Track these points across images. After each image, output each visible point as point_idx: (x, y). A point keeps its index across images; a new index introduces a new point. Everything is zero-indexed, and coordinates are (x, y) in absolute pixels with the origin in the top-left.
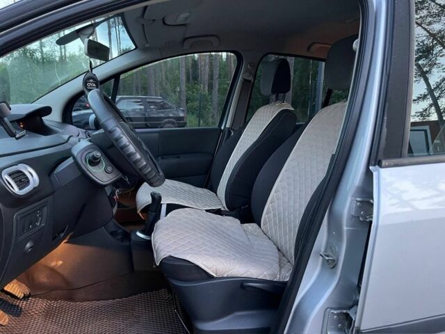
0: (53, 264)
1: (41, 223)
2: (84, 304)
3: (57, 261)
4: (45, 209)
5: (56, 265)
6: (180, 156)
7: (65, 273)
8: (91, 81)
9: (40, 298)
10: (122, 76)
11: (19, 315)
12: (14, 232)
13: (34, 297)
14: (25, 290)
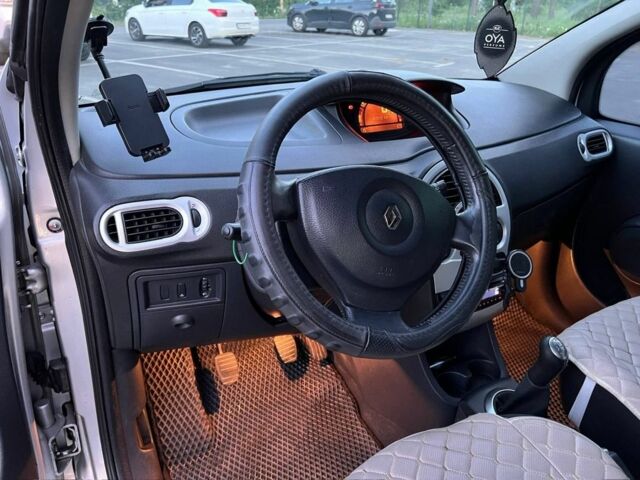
1: (211, 296)
4: (219, 278)
8: (497, 28)
9: (337, 373)
11: (293, 378)
12: (132, 297)
13: (334, 367)
14: (318, 354)
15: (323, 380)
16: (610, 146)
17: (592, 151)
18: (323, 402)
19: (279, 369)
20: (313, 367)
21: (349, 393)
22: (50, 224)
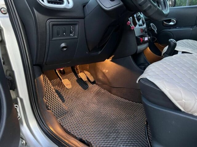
0: (104, 71)
1: (74, 35)
2: (114, 96)
3: (106, 69)
4: (77, 27)
5: (105, 72)
7: (109, 76)
9: (98, 85)
11: (85, 89)
12: (48, 32)
13: (97, 84)
14: (92, 79)
15: (95, 88)
18: (98, 93)
19: (80, 87)
20: (90, 85)
21: (104, 89)
22: (2, 10)
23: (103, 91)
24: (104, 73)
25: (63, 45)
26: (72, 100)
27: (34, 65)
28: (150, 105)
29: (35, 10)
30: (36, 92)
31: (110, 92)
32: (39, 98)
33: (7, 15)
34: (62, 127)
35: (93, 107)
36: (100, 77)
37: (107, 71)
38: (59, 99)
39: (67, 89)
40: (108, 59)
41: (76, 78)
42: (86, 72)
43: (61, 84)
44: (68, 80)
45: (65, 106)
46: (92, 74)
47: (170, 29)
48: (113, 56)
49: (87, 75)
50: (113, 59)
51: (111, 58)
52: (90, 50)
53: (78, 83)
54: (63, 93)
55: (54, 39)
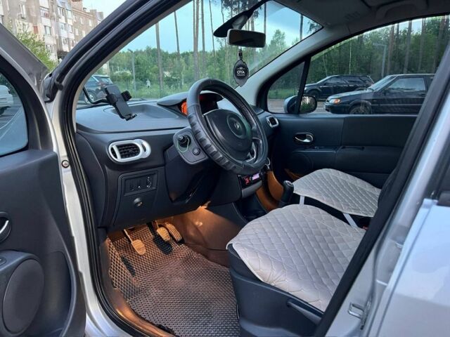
0: (197, 223)
1: (152, 186)
2: (212, 264)
3: (200, 222)
4: (155, 176)
5: (198, 225)
6: (365, 147)
7: (204, 232)
8: (241, 68)
9: (189, 247)
10: (313, 58)
11: (167, 254)
12: (119, 189)
13: (186, 244)
14: (178, 237)
15: (183, 251)
16: (277, 122)
17: (273, 124)
18: (187, 260)
19: (159, 251)
20: (175, 247)
21: (198, 252)
22: (64, 163)
23: (195, 255)
24: (196, 228)
25: (137, 200)
26: (146, 272)
27: (98, 228)
28: (239, 278)
29: (106, 168)
30: (100, 264)
31: (207, 257)
32: (103, 271)
33: (69, 168)
34: (133, 311)
35: (179, 282)
36: (192, 233)
37: (201, 224)
38: (127, 271)
39: (138, 255)
40: (202, 205)
41: (151, 236)
42: (169, 226)
43: (128, 247)
44: (140, 241)
45: (136, 282)
46: (178, 229)
47: (305, 149)
48: (209, 202)
49: (170, 231)
50: (209, 206)
51: (207, 204)
52: (173, 199)
53: (156, 243)
54: (132, 262)
55: (126, 194)
